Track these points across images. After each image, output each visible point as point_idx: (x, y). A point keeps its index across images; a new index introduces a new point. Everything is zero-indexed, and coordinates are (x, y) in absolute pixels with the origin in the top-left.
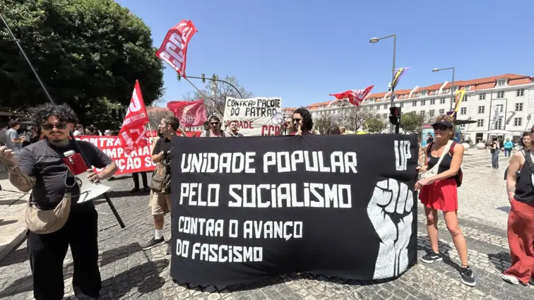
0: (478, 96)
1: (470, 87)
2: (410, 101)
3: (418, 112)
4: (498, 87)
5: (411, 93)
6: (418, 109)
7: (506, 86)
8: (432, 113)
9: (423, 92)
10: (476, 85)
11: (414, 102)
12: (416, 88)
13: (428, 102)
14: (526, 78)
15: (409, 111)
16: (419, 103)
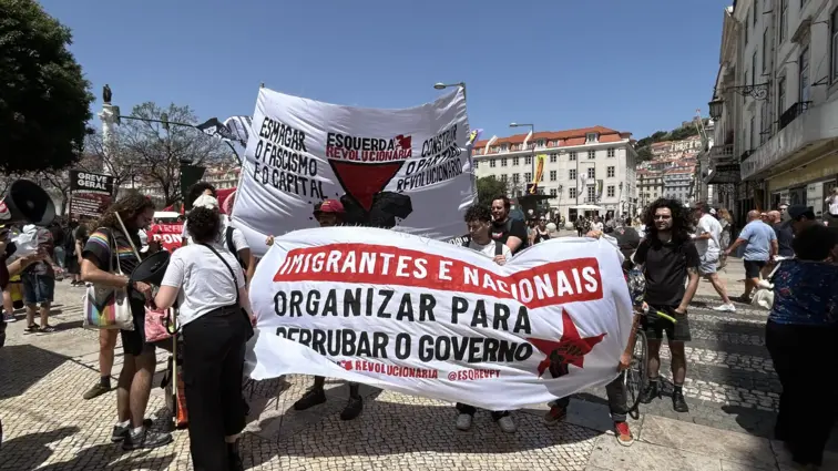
0: (568, 155)
1: (559, 142)
2: (487, 159)
3: (498, 177)
4: (589, 144)
5: (487, 148)
6: (498, 171)
7: (596, 143)
8: (516, 177)
9: (502, 144)
10: (565, 139)
11: (492, 160)
12: (493, 139)
13: (510, 161)
14: (615, 133)
15: (486, 175)
16: (498, 163)
